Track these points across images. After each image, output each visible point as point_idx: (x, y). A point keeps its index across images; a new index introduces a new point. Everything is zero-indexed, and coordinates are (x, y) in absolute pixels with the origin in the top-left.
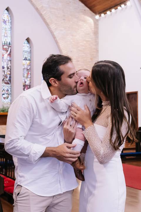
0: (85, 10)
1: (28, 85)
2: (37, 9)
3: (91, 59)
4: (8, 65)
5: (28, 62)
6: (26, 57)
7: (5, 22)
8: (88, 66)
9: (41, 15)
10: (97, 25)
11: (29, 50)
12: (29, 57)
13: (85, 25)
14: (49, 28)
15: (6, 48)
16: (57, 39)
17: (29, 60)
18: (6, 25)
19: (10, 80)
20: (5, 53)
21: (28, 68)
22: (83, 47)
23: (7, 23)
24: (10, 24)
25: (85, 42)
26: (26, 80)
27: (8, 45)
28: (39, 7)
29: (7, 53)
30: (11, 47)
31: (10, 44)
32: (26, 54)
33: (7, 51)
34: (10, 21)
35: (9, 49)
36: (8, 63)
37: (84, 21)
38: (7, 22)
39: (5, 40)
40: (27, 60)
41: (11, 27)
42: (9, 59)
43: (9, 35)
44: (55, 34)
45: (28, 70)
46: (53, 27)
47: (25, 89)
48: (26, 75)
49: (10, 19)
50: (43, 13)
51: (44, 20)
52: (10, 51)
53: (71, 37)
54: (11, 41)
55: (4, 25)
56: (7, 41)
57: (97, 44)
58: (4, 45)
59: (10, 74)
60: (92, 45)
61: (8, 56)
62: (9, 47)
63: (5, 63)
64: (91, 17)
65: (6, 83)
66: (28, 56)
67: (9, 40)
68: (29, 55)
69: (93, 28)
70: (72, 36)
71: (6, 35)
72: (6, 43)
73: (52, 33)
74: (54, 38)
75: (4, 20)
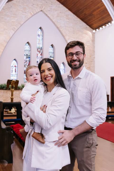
0: (86, 27)
2: (58, 28)
3: (90, 56)
6: (51, 56)
7: (39, 35)
9: (60, 31)
10: (94, 36)
11: (53, 52)
12: (53, 56)
13: (86, 36)
14: (65, 39)
15: (39, 51)
17: (53, 57)
18: (40, 37)
20: (38, 54)
23: (40, 36)
24: (42, 36)
27: (41, 49)
28: (59, 26)
29: (40, 53)
30: (42, 50)
31: (41, 48)
32: (51, 54)
33: (40, 52)
34: (42, 35)
35: (41, 51)
36: (40, 59)
37: (86, 34)
38: (40, 35)
39: (39, 46)
41: (42, 39)
42: (41, 57)
43: (41, 43)
49: (42, 34)
50: (61, 30)
51: (62, 34)
52: (42, 53)
54: (42, 46)
55: (38, 37)
56: (40, 46)
57: (94, 47)
58: (39, 49)
60: (91, 48)
61: (41, 55)
62: (41, 50)
63: (39, 59)
64: (90, 31)
67: (41, 46)
68: (53, 54)
69: (92, 38)
71: (39, 43)
72: (39, 48)
75: (39, 34)
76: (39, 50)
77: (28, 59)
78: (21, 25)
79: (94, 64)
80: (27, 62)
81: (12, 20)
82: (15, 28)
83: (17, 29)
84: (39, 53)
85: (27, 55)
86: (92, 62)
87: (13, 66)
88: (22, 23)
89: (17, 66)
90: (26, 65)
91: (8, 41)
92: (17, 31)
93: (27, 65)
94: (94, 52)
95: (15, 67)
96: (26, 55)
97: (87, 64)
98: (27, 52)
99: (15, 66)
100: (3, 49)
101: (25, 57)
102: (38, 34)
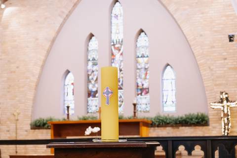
1: (146, 89)
4: (120, 66)
5: (146, 59)
6: (143, 54)
7: (116, 16)
8: (231, 51)
11: (147, 44)
15: (118, 47)
17: (147, 57)
19: (122, 85)
20: (116, 53)
21: (146, 67)
22: (222, 26)
23: (119, 18)
24: (122, 17)
25: (224, 18)
26: (144, 83)
27: (120, 43)
29: (119, 52)
31: (122, 41)
32: (143, 50)
33: (120, 50)
34: (122, 14)
35: (121, 47)
36: (121, 63)
38: (119, 16)
40: (144, 57)
43: (122, 31)
44: (175, 16)
45: (146, 69)
46: (172, 8)
47: (143, 94)
48: (143, 76)
53: (201, 15)
56: (119, 38)
58: (117, 44)
62: (122, 44)
66: (146, 52)
67: (121, 37)
68: (148, 51)
70: (203, 13)
71: (118, 32)
72: (118, 41)
76: (116, 46)
77: (96, 68)
80: (95, 72)
82: (63, 12)
83: (67, 12)
84: (117, 51)
85: (94, 59)
87: (69, 84)
90: (92, 79)
92: (68, 16)
93: (95, 79)
95: (72, 87)
96: (91, 59)
97: (226, 61)
98: (94, 53)
99: (73, 84)
101: (90, 64)
102: (115, 13)
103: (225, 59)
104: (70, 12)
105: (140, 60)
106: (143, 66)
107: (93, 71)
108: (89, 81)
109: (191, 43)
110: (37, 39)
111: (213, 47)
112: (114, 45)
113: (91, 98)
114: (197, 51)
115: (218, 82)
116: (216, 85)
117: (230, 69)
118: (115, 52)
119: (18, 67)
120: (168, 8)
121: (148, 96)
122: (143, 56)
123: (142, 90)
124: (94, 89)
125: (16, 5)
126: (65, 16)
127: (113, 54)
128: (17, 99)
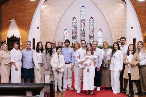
3: (122, 23)
5: (92, 27)
7: (82, 11)
9: (98, 7)
10: (126, 7)
11: (93, 22)
13: (119, 8)
16: (105, 16)
17: (93, 26)
19: (85, 35)
21: (93, 29)
22: (118, 18)
24: (84, 12)
25: (119, 16)
26: (92, 35)
37: (119, 6)
39: (82, 19)
43: (84, 17)
46: (102, 11)
48: (91, 32)
49: (84, 10)
52: (85, 23)
53: (112, 14)
55: (82, 13)
57: (125, 15)
59: (85, 32)
60: (123, 17)
63: (83, 28)
64: (123, 4)
65: (83, 36)
66: (92, 24)
67: (84, 19)
69: (124, 8)
73: (102, 13)
74: (103, 15)
77: (75, 29)
78: (69, 6)
79: (126, 29)
81: (63, 4)
82: (64, 9)
83: (66, 9)
85: (74, 26)
86: (124, 27)
87: (65, 34)
88: (69, 5)
89: (67, 33)
91: (60, 18)
92: (66, 10)
93: (75, 32)
94: (126, 19)
98: (74, 24)
99: (67, 34)
100: (58, 23)
101: (73, 27)
103: (119, 29)
104: (67, 9)
105: (90, 27)
106: (91, 29)
107: (74, 30)
108: (73, 33)
109: (109, 23)
110: (55, 18)
111: (115, 25)
112: (81, 21)
113: (73, 39)
114: (110, 26)
115: (116, 36)
116: (116, 37)
117: (120, 32)
118: (82, 24)
119: (47, 27)
120: (101, 11)
121: (93, 39)
122: (91, 26)
123: (91, 37)
124: (75, 36)
125: (47, 5)
126: (65, 10)
127: (81, 24)
128: (47, 38)
